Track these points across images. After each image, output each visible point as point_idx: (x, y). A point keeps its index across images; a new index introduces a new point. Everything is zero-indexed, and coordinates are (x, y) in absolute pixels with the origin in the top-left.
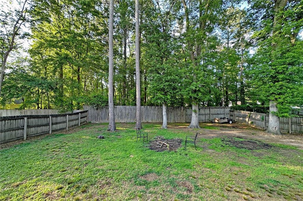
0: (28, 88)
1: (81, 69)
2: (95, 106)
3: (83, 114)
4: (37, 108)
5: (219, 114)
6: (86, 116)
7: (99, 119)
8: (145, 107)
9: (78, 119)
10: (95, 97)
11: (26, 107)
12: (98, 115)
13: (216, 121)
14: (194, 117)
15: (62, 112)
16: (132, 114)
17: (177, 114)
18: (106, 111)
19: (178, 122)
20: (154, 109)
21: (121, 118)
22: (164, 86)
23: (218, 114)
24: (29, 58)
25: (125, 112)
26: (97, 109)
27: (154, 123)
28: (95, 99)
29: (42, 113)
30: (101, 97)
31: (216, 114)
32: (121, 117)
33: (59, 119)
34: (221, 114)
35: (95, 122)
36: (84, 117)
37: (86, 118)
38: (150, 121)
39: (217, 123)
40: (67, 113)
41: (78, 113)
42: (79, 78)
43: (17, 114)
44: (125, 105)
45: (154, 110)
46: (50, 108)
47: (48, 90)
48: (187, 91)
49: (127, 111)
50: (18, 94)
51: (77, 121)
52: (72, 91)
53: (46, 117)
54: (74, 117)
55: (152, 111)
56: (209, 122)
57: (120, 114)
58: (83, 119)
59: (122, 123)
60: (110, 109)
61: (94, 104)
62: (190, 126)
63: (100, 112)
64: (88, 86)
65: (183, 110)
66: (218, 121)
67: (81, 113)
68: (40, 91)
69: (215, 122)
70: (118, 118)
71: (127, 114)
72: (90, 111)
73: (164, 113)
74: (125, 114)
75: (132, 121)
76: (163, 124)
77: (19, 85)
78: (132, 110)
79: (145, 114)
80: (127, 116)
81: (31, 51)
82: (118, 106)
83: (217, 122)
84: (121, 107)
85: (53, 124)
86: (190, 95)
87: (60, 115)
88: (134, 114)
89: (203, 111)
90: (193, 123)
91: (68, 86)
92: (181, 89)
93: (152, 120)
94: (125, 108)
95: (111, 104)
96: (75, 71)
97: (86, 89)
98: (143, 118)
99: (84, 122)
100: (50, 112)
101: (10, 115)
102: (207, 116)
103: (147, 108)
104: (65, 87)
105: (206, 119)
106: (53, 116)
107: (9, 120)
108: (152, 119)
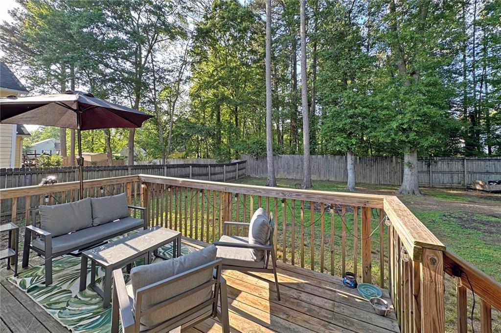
0: (190, 136)
1: (238, 108)
2: (255, 155)
3: (241, 165)
4: (197, 157)
5: (493, 173)
6: (244, 168)
7: (260, 173)
8: (323, 157)
9: (235, 171)
10: (254, 143)
11: (188, 156)
12: (258, 166)
13: (478, 187)
14: (408, 175)
15: (220, 161)
17: (383, 170)
19: (386, 183)
20: (339, 160)
21: (287, 173)
22: (345, 124)
23: (488, 172)
24: (190, 101)
25: (294, 164)
26: (257, 159)
27: (338, 183)
28: (254, 145)
29: (202, 162)
30: (261, 143)
31: (481, 173)
32: (288, 170)
33: (217, 169)
35: (255, 176)
36: (242, 169)
37: (244, 170)
38: (333, 179)
39: (479, 190)
40: (225, 163)
41: (235, 164)
42: (236, 120)
43: (181, 162)
44: (294, 153)
45: (339, 162)
46: (208, 157)
47: (206, 137)
48: (386, 131)
49: (296, 163)
50: (182, 142)
51: (235, 173)
52: (230, 137)
53: (206, 166)
54: (231, 168)
55: (335, 163)
56: (462, 187)
57: (286, 167)
58: (241, 171)
59: (290, 179)
60: (268, 159)
61: (253, 153)
62: (400, 191)
63: (261, 163)
64: (249, 128)
65: (396, 164)
66: (482, 186)
67: (239, 163)
68: (200, 138)
69: (475, 189)
70: (284, 171)
71: (296, 167)
72: (248, 161)
73: (350, 166)
74: (294, 167)
76: (348, 183)
77: (184, 134)
80: (297, 170)
81: (191, 95)
82: (283, 156)
83: (481, 189)
84: (287, 157)
85: (211, 174)
86: (392, 136)
87: (218, 165)
90: (406, 186)
91: (224, 131)
92: (376, 128)
93: (336, 178)
94: (293, 157)
95: (269, 153)
96: (233, 111)
97: (247, 132)
98: (321, 174)
99: (242, 175)
100: (208, 162)
101: (176, 164)
102: (455, 177)
103: (327, 158)
104: (222, 132)
105: (454, 181)
106: (212, 166)
107: (180, 167)
108: (336, 175)
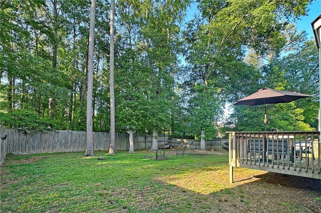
7: (29, 149)
8: (96, 133)
16: (81, 141)
18: (41, 136)
20: (107, 135)
21: (65, 147)
23: (160, 141)
25: (71, 138)
32: (65, 145)
34: (162, 141)
38: (102, 149)
45: (107, 137)
49: (74, 137)
55: (104, 138)
57: (63, 141)
59: (67, 152)
63: (31, 139)
65: (135, 138)
70: (61, 146)
71: (74, 141)
74: (71, 141)
75: (80, 150)
78: (81, 136)
79: (97, 141)
80: (74, 144)
82: (60, 131)
84: (65, 133)
88: (83, 142)
89: (150, 139)
93: (104, 148)
98: (94, 147)
103: (99, 134)
